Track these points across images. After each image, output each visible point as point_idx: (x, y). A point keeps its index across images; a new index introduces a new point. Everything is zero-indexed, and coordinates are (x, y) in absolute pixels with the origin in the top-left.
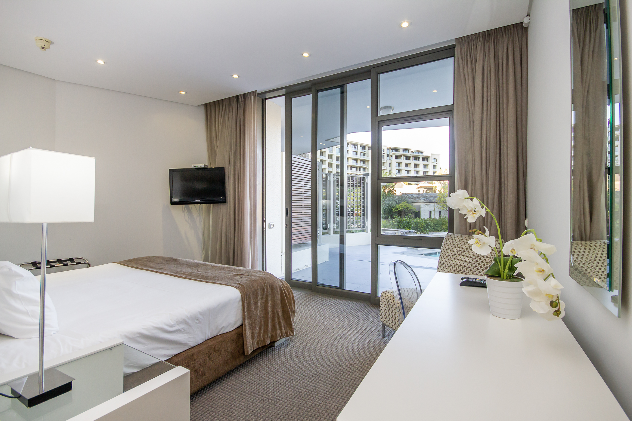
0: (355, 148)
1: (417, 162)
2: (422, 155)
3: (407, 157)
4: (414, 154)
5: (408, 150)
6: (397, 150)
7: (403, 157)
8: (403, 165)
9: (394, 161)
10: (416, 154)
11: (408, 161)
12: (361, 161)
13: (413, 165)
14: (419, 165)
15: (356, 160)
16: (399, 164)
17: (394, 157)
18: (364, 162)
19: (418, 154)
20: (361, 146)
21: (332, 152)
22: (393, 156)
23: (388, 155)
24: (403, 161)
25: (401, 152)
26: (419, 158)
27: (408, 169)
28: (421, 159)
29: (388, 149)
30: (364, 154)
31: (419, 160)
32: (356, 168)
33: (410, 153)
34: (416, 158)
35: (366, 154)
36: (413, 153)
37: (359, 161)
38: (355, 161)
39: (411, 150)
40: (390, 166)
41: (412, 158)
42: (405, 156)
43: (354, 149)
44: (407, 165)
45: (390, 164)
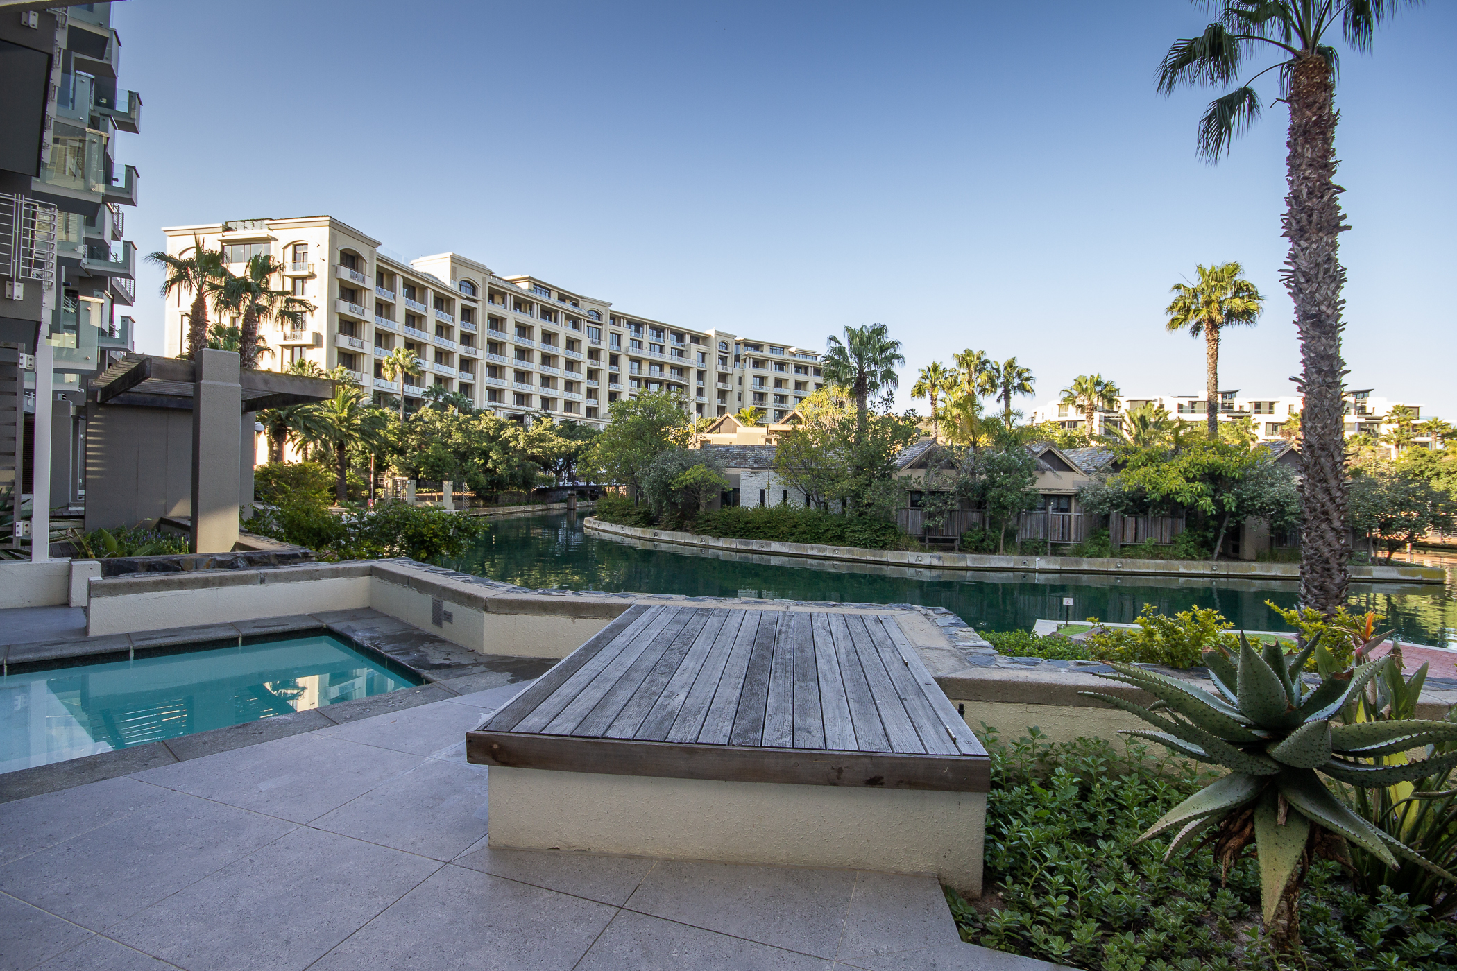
0: (659, 336)
1: (801, 377)
2: (814, 361)
3: (781, 366)
4: (797, 359)
5: (781, 349)
6: (757, 347)
7: (770, 365)
8: (771, 382)
9: (750, 371)
10: (801, 359)
11: (781, 375)
12: (672, 368)
13: (792, 384)
14: (805, 383)
15: (661, 365)
16: (762, 380)
17: (749, 362)
18: (681, 370)
19: (804, 360)
20: (673, 332)
21: (600, 344)
22: (748, 360)
23: (737, 358)
24: (771, 373)
25: (766, 353)
26: (806, 368)
27: (782, 391)
28: (811, 370)
29: (738, 343)
30: (680, 353)
31: (806, 373)
32: (660, 383)
33: (786, 357)
34: (800, 368)
35: (685, 354)
36: (795, 355)
37: (667, 369)
38: (657, 368)
39: (793, 350)
40: (740, 384)
41: (791, 368)
42: (776, 363)
43: (655, 338)
44: (779, 383)
45: (740, 378)
